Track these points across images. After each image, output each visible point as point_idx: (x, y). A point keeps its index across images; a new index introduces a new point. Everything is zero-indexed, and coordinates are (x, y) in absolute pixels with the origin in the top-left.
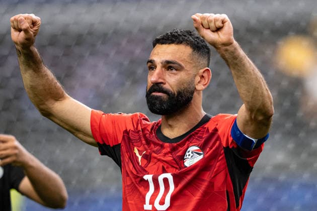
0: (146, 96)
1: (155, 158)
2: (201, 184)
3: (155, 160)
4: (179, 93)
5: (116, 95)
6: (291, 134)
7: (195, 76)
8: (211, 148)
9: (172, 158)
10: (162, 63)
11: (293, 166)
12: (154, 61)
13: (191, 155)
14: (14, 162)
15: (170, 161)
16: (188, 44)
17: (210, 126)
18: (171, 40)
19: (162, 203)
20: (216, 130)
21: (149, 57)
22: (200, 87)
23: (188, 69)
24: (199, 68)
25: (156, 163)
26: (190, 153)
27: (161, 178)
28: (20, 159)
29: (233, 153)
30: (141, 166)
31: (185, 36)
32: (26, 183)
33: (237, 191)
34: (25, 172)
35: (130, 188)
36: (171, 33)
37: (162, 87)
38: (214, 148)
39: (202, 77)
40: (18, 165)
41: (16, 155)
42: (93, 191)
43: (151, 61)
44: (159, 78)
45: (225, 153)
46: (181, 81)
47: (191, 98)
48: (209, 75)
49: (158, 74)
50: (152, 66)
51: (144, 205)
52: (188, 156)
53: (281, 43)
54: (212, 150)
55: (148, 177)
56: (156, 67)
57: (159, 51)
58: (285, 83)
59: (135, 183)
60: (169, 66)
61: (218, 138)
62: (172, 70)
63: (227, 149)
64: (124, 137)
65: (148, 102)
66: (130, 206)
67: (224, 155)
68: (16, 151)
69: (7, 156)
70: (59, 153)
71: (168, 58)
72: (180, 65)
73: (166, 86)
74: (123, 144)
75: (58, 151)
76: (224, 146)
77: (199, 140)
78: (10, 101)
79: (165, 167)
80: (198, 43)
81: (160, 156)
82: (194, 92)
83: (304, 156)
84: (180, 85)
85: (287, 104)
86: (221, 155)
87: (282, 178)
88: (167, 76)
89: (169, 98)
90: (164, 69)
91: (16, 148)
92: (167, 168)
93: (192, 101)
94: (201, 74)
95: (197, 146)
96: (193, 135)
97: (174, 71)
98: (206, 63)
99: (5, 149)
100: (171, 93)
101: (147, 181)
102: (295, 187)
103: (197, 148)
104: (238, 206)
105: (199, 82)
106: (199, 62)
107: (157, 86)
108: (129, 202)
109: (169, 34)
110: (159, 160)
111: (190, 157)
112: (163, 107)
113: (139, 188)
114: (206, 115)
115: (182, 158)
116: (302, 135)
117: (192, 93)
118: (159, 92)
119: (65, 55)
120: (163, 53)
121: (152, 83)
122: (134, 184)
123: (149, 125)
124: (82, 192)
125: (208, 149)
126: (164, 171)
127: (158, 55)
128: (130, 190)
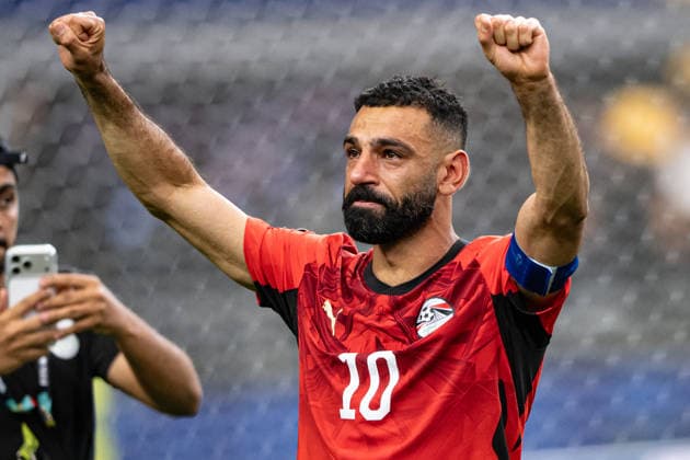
0: (344, 208)
1: (362, 322)
2: (451, 369)
3: (361, 327)
4: (406, 201)
5: (293, 200)
6: (630, 276)
7: (438, 166)
8: (467, 299)
9: (394, 323)
10: (371, 144)
11: (634, 337)
12: (356, 139)
13: (431, 315)
14: (98, 326)
15: (391, 329)
16: (422, 106)
17: (464, 260)
18: (390, 98)
19: (375, 405)
20: (475, 265)
21: (347, 132)
22: (447, 188)
23: (424, 155)
24: (444, 151)
25: (361, 333)
26: (428, 311)
27: (372, 360)
28: (110, 321)
29: (511, 304)
30: (334, 339)
31: (417, 89)
32: (120, 366)
33: (520, 383)
34: (119, 346)
35: (311, 377)
36: (389, 84)
37: (372, 190)
38: (473, 298)
39: (451, 168)
40: (106, 332)
41: (101, 312)
42: (246, 386)
43: (351, 141)
44: (367, 173)
45: (495, 305)
46: (409, 178)
47: (431, 210)
48: (464, 165)
49: (366, 165)
50: (353, 149)
51: (341, 411)
52: (423, 319)
53: (610, 99)
54: (469, 303)
55: (349, 358)
56: (360, 151)
57: (367, 120)
58: (618, 178)
59: (322, 367)
60: (386, 149)
61: (481, 280)
62: (392, 156)
63: (498, 298)
64: (305, 276)
65: (347, 220)
66: (313, 410)
67: (493, 310)
68: (102, 306)
69: (85, 316)
70: (181, 312)
71: (384, 134)
72: (406, 147)
73: (381, 189)
74: (302, 291)
75: (179, 309)
76: (493, 292)
77: (444, 287)
78: (85, 211)
79: (381, 340)
80: (442, 103)
81: (370, 320)
82: (435, 197)
83: (655, 317)
84: (407, 185)
85: (621, 218)
86: (486, 311)
87: (613, 360)
88: (382, 168)
89: (387, 212)
90: (375, 156)
91: (101, 299)
92: (385, 341)
93: (432, 216)
94: (448, 163)
95: (442, 297)
96: (435, 278)
97: (395, 159)
98: (459, 140)
99: (80, 302)
100: (391, 203)
101: (345, 364)
102: (637, 378)
103: (441, 301)
104: (522, 411)
105: (446, 179)
106: (445, 141)
107: (363, 190)
108: (312, 403)
109: (386, 86)
110: (369, 327)
111: (428, 319)
112: (376, 231)
113: (329, 377)
114: (459, 241)
115: (414, 322)
116: (651, 277)
117: (432, 200)
118: (368, 200)
119: (194, 122)
120: (375, 124)
121: (353, 183)
122: (321, 371)
123: (353, 259)
124: (226, 388)
125: (462, 301)
126: (379, 347)
127: (363, 128)
128: (314, 381)
